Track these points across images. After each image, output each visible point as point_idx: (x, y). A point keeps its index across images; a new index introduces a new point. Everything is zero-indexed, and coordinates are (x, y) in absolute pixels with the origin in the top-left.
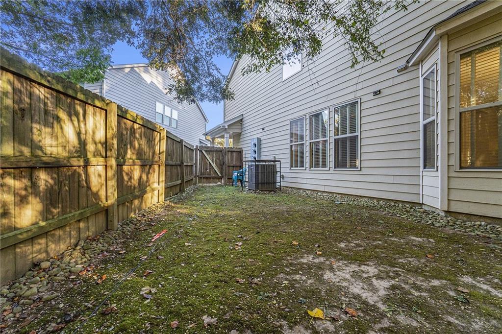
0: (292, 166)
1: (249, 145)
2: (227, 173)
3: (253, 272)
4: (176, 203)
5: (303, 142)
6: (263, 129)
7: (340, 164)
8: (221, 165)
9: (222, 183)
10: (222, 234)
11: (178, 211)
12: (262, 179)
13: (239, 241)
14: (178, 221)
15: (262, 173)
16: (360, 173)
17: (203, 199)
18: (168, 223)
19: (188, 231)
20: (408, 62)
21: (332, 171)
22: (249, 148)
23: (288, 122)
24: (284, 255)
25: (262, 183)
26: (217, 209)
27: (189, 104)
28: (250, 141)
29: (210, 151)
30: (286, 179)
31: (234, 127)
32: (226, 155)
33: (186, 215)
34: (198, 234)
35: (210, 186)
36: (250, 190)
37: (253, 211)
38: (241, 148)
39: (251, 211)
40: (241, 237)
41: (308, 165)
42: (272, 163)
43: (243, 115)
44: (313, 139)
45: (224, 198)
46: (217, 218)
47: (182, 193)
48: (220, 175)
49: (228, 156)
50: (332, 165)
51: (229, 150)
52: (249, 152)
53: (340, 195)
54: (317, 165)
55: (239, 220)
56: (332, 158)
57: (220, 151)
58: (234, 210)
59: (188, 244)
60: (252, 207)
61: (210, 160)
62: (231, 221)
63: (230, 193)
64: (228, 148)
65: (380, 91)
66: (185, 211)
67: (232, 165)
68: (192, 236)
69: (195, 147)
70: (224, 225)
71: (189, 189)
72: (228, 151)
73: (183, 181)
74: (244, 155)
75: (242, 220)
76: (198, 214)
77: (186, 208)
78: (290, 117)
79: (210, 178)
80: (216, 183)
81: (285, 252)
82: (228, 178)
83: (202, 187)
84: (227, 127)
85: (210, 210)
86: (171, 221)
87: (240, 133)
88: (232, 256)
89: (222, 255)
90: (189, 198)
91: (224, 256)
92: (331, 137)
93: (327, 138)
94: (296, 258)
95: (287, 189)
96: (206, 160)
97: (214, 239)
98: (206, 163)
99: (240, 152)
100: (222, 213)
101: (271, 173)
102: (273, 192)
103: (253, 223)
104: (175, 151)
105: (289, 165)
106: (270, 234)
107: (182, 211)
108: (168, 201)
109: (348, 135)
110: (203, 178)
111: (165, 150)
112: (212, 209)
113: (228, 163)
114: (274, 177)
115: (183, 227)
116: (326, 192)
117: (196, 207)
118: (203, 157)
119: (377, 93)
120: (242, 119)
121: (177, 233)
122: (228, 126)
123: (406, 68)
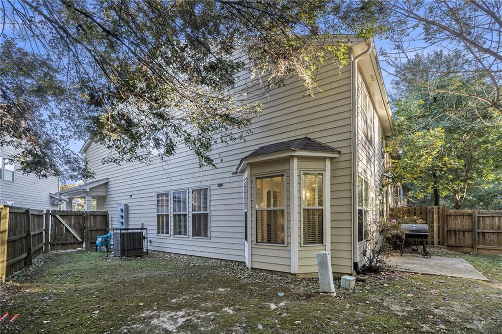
0: (158, 233)
1: (116, 209)
2: (89, 238)
3: (104, 329)
4: (23, 282)
5: (167, 213)
6: (131, 196)
7: (196, 233)
8: (81, 230)
9: (83, 248)
10: (80, 307)
11: (28, 291)
12: (128, 246)
13: (96, 310)
14: (30, 302)
15: (128, 240)
16: (210, 241)
17: (59, 272)
18: (18, 307)
19: (44, 310)
20: (237, 169)
21: (191, 239)
22: (116, 212)
23: (155, 194)
24: (131, 314)
25: (128, 250)
26: (76, 283)
27: (40, 178)
28: (116, 206)
29: (66, 215)
30: (153, 244)
31: (98, 190)
32: (88, 219)
33: (38, 294)
34: (56, 311)
35: (66, 254)
36: (115, 256)
37: (114, 281)
38: (107, 212)
39: (112, 281)
40: (99, 306)
41: (172, 232)
42: (139, 231)
43: (108, 179)
44: (176, 212)
45: (84, 269)
46: (76, 292)
47: (28, 267)
48: (80, 240)
49: (90, 220)
50: (191, 234)
51: (91, 213)
52: (116, 216)
53: (197, 258)
54: (180, 233)
55: (99, 291)
56: (191, 229)
57: (80, 215)
58: (95, 282)
59: (46, 322)
60: (114, 277)
61: (66, 225)
62: (91, 294)
63: (93, 262)
64: (90, 212)
65: (222, 184)
66: (37, 290)
67: (95, 229)
68: (50, 314)
69: (45, 212)
70: (83, 298)
71: (37, 261)
72: (90, 215)
73: (29, 254)
74: (110, 219)
75: (102, 292)
76: (55, 291)
77: (37, 286)
78: (156, 190)
79: (67, 244)
80: (75, 249)
81: (131, 312)
82: (91, 243)
83: (57, 255)
84: (88, 190)
85: (69, 285)
86: (21, 304)
87: (106, 196)
88: (89, 322)
89: (80, 323)
90: (40, 272)
91: (82, 324)
92: (190, 213)
93: (187, 213)
94: (139, 314)
95: (155, 253)
96: (62, 225)
97: (74, 313)
98: (62, 228)
99: (106, 216)
100: (81, 287)
101: (138, 240)
102: (139, 258)
103: (112, 292)
104: (18, 224)
105: (156, 232)
106: (124, 300)
107: (33, 291)
108: (11, 281)
109: (202, 212)
110: (57, 244)
111: (7, 229)
112: (71, 284)
113: (90, 227)
114: (140, 243)
115: (38, 308)
116: (187, 255)
117: (51, 283)
118: (57, 222)
119: (220, 185)
120: (108, 182)
121: (32, 315)
122: (90, 189)
123: (236, 173)
